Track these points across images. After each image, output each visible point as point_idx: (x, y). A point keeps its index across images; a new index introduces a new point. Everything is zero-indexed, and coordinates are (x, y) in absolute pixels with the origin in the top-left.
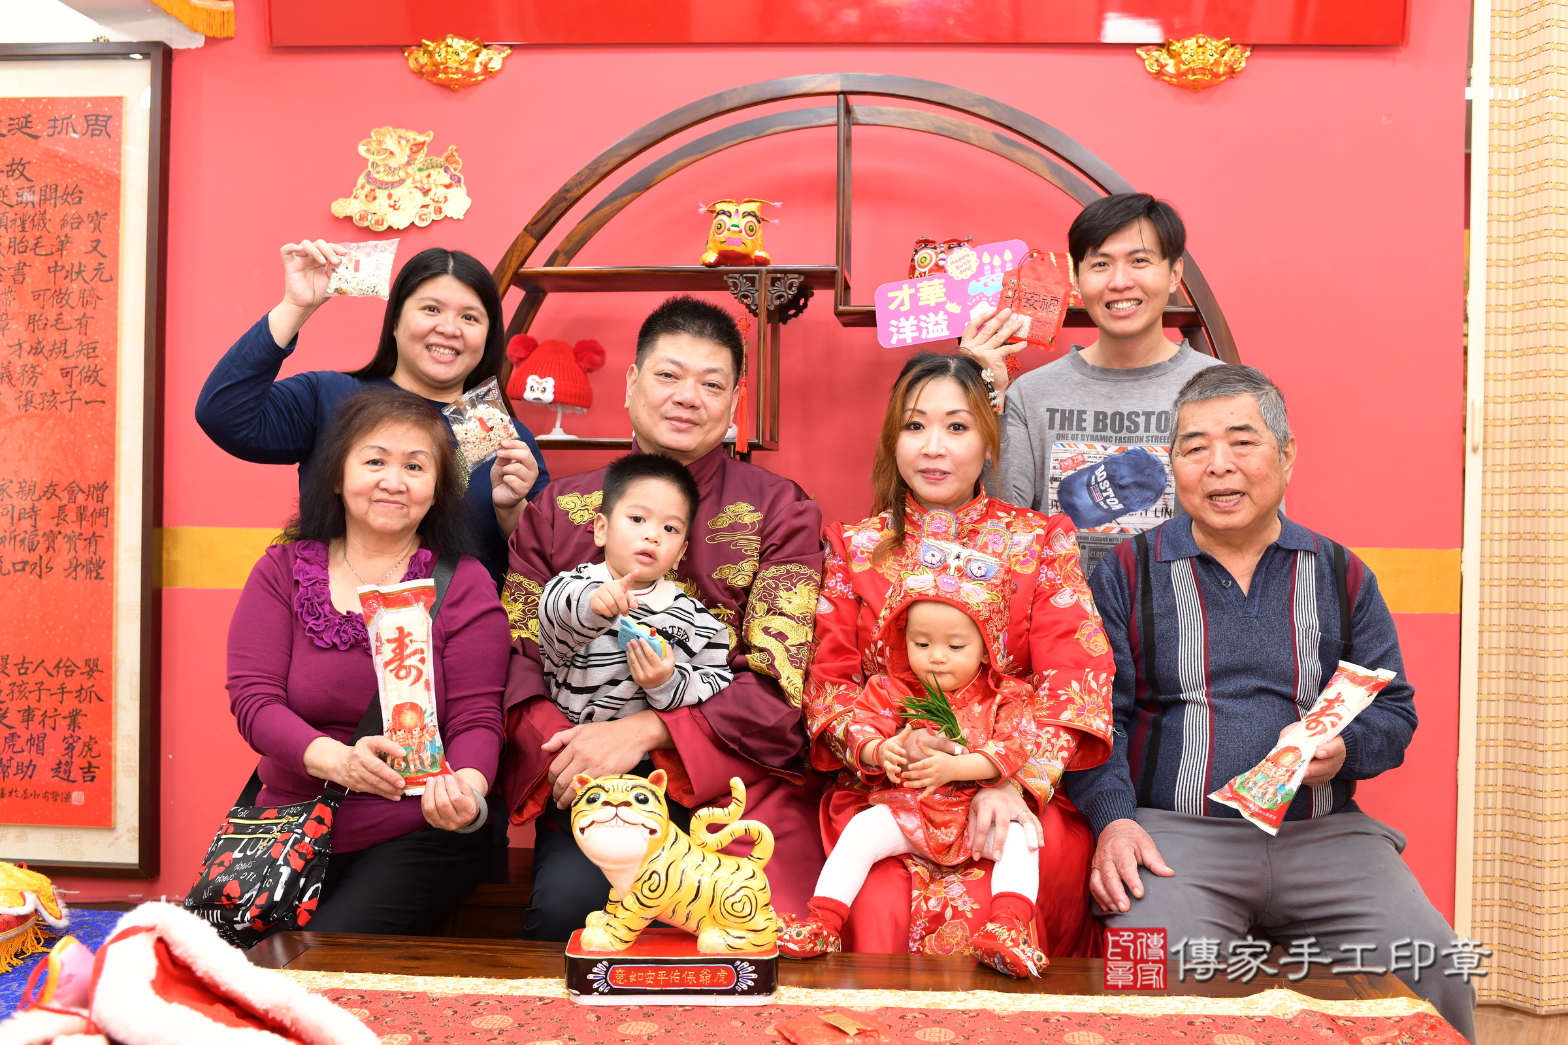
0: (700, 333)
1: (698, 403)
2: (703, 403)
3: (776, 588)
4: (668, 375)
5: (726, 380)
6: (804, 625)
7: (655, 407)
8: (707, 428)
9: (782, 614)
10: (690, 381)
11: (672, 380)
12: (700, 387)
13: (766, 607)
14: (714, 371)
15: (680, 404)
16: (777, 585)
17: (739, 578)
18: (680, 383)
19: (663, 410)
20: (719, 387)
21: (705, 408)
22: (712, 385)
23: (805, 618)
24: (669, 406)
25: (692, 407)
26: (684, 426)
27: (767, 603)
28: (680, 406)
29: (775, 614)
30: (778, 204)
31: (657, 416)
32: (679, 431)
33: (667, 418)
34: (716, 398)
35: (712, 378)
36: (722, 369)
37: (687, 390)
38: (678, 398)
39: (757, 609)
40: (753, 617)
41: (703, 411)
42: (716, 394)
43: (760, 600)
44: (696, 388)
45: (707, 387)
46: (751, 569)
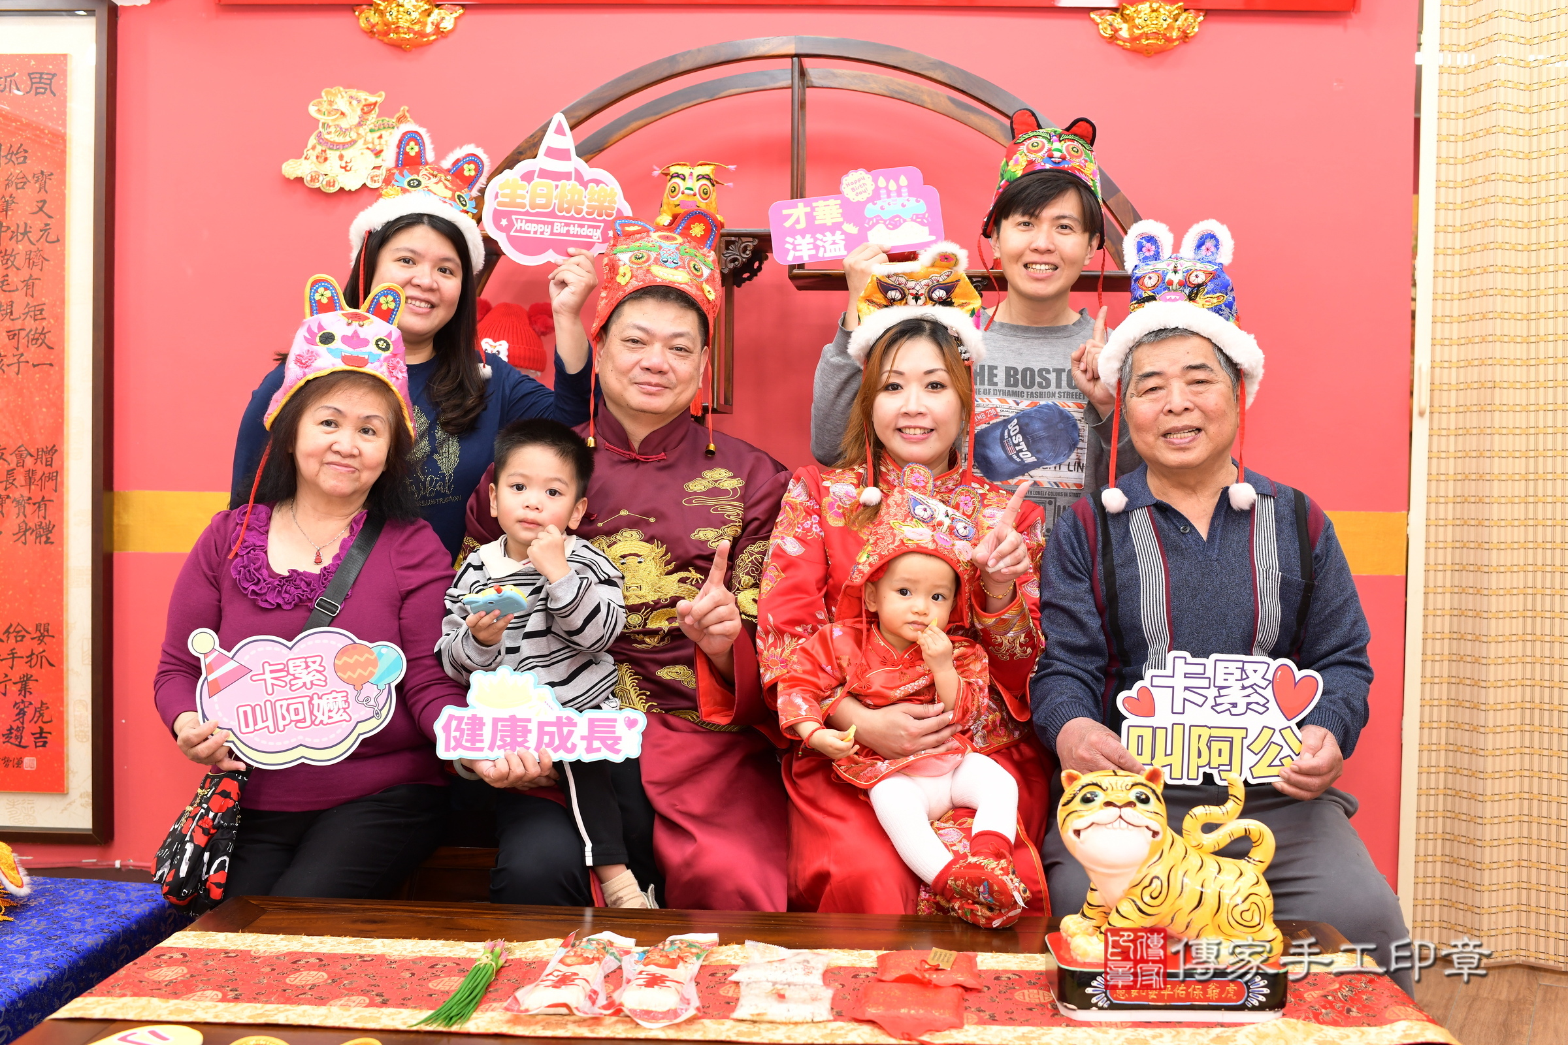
1: (666, 367)
4: (635, 341)
5: (693, 343)
7: (624, 373)
10: (657, 346)
11: (639, 345)
12: (668, 352)
14: (680, 335)
15: (648, 369)
18: (648, 348)
20: (687, 351)
22: (679, 349)
24: (637, 371)
25: (660, 372)
26: (653, 389)
28: (648, 372)
30: (732, 167)
31: (625, 382)
32: (649, 394)
33: (635, 383)
35: (679, 342)
36: (688, 333)
37: (655, 355)
38: (645, 364)
41: (671, 375)
42: (684, 358)
44: (663, 353)
45: (674, 351)
46: (732, 533)
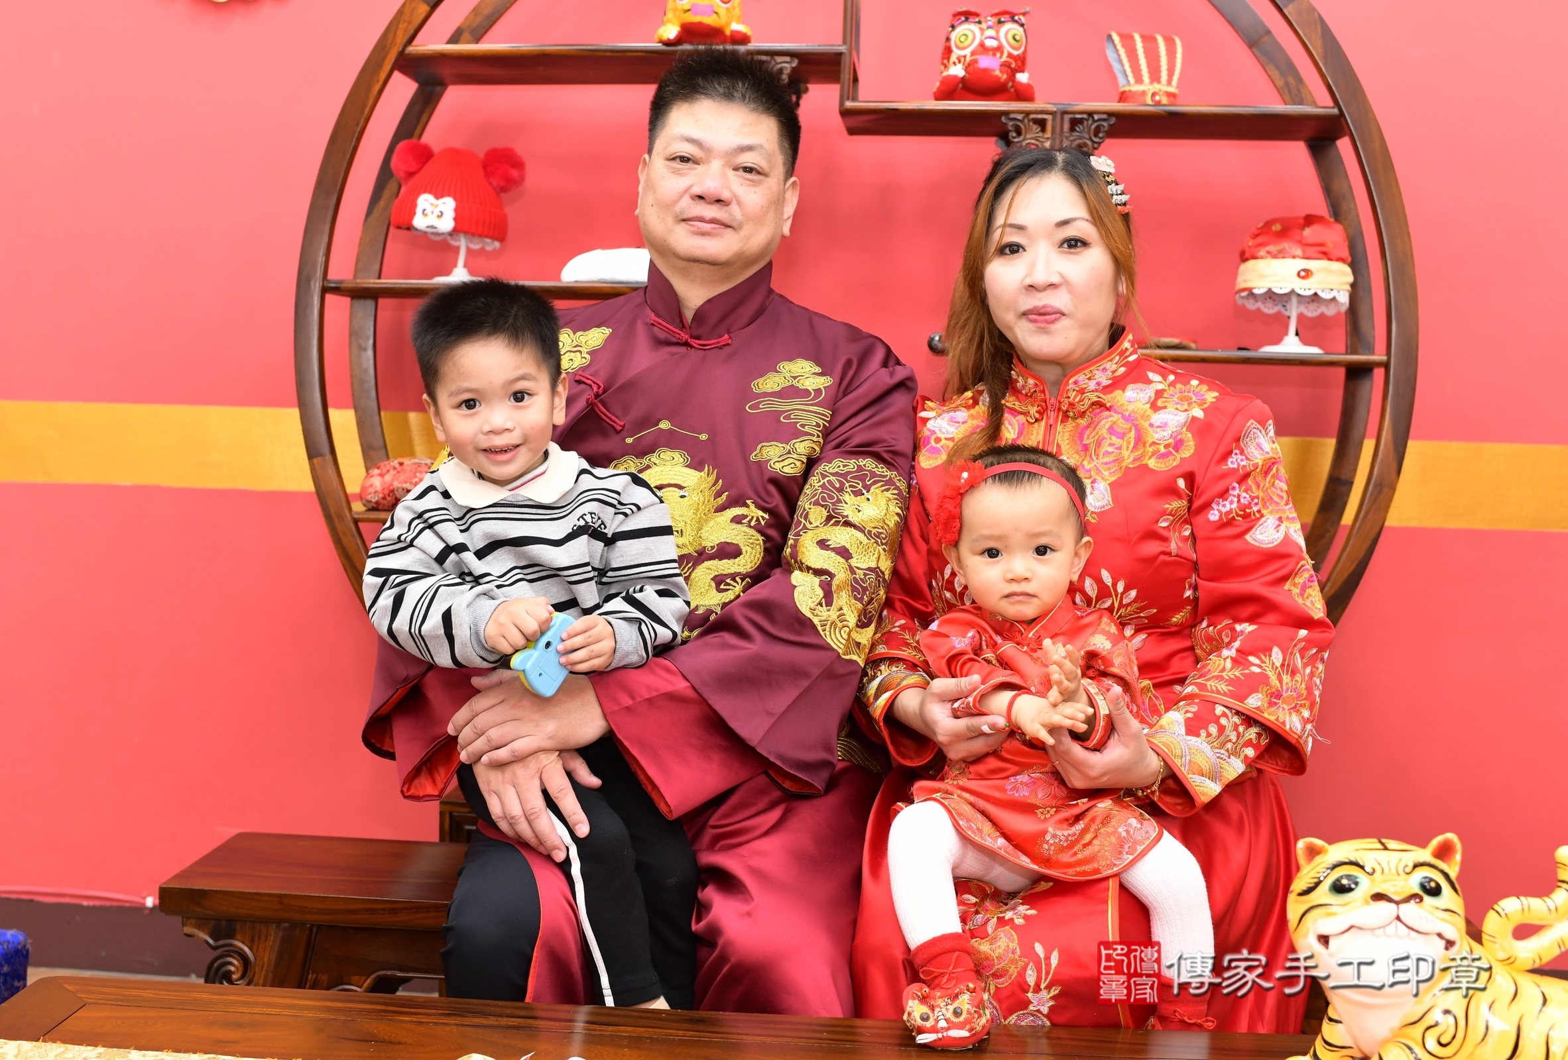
0: (728, 96)
1: (725, 195)
2: (735, 196)
3: (841, 490)
4: (684, 159)
5: (769, 162)
6: (876, 542)
7: (666, 206)
8: (744, 232)
9: (848, 524)
10: (716, 165)
11: (689, 165)
12: (731, 174)
13: (825, 514)
14: (750, 148)
15: (701, 197)
16: (842, 484)
17: (786, 462)
18: (700, 169)
19: (677, 208)
20: (759, 173)
21: (739, 203)
22: (748, 170)
23: (878, 535)
24: (686, 201)
25: (719, 201)
26: (707, 227)
27: (825, 507)
28: (701, 201)
29: (836, 524)
31: (670, 220)
32: (703, 234)
33: (684, 220)
34: (753, 189)
35: (748, 159)
36: (761, 146)
37: (711, 178)
38: (697, 190)
39: (811, 517)
40: (805, 527)
41: (735, 209)
42: (754, 183)
43: (816, 503)
44: (724, 175)
45: (741, 173)
46: (806, 452)
